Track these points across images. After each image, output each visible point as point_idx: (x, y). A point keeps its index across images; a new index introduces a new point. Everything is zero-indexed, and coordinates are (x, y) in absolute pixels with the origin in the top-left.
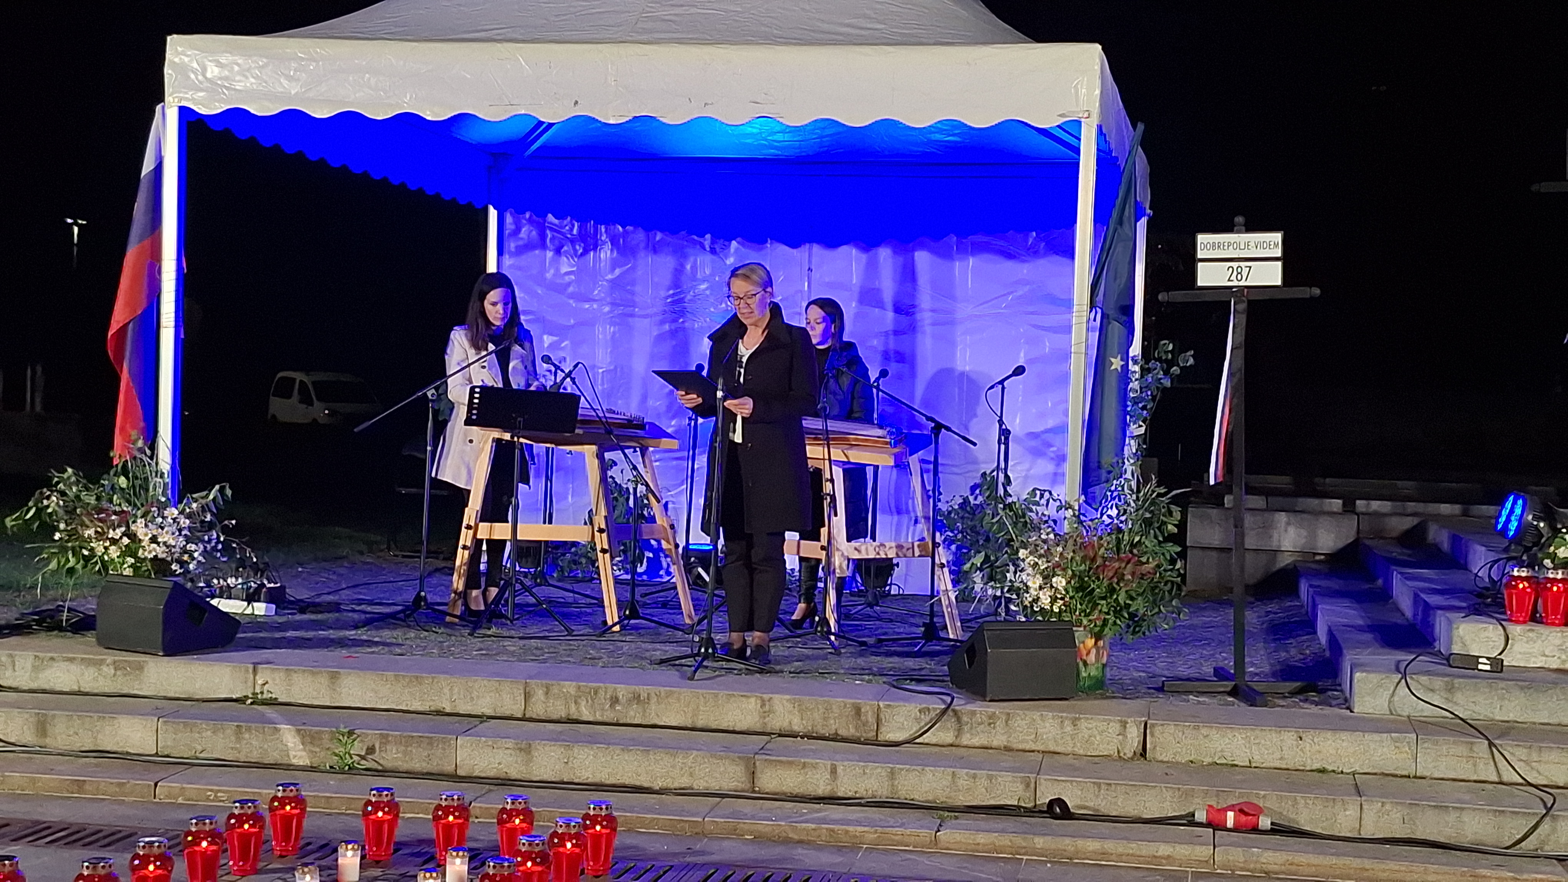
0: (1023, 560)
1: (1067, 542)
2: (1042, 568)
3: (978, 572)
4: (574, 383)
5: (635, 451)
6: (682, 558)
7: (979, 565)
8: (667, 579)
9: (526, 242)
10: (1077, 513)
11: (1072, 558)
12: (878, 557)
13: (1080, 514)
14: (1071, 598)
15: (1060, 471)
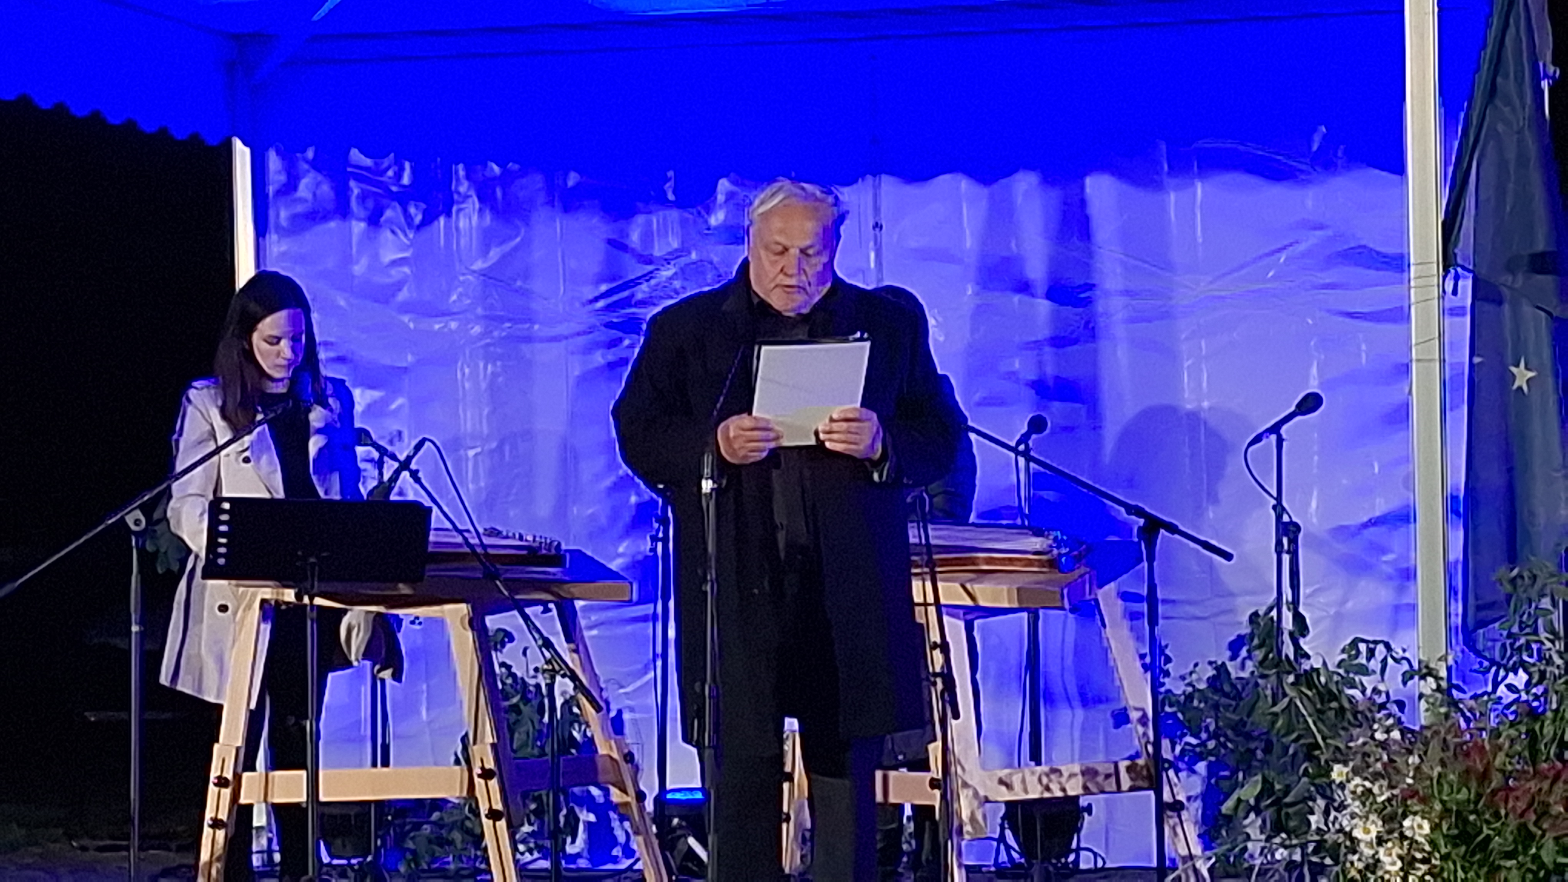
0: (1342, 786)
1: (1426, 744)
2: (1380, 799)
3: (1252, 816)
4: (417, 480)
5: (547, 610)
6: (654, 821)
7: (1252, 802)
8: (625, 864)
9: (310, 204)
10: (1444, 684)
11: (1440, 775)
12: (1047, 795)
13: (1451, 686)
14: (1445, 858)
15: (1406, 600)
